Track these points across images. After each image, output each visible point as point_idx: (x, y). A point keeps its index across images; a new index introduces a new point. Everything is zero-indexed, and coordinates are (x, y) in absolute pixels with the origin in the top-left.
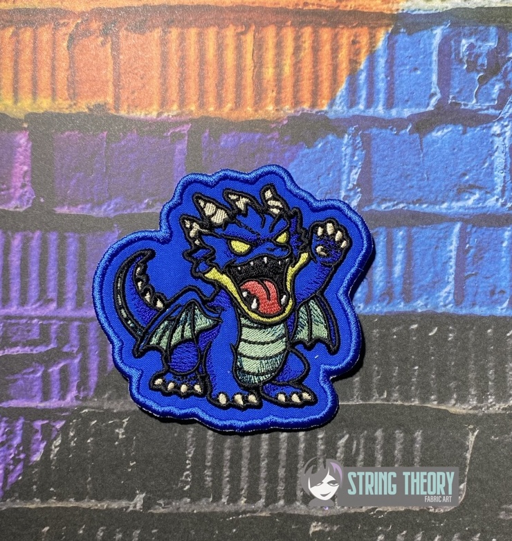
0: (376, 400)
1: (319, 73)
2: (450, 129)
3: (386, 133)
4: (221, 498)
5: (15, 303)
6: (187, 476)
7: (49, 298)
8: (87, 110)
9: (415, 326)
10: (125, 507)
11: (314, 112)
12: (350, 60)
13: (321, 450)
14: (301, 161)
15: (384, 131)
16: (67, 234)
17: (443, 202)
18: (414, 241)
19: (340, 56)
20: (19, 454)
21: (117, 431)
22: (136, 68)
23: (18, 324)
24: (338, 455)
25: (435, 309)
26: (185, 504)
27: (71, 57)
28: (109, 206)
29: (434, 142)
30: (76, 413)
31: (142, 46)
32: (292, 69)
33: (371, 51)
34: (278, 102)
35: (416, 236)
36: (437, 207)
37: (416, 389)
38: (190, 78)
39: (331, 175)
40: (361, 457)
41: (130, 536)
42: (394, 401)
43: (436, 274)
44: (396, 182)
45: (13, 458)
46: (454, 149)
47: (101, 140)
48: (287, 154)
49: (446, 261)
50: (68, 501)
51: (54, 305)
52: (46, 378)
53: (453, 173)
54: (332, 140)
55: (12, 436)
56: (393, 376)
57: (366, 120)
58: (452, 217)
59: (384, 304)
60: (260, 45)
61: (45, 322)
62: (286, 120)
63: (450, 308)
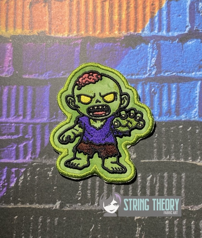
0: (164, 159)
1: (138, 18)
2: (195, 41)
3: (167, 42)
4: (95, 203)
5: (4, 116)
6: (79, 193)
7: (19, 114)
8: (37, 34)
9: (181, 127)
10: (51, 207)
11: (135, 34)
12: (151, 12)
13: (140, 182)
14: (130, 55)
15: (166, 42)
16: (27, 87)
17: (193, 72)
18: (180, 89)
19: (146, 10)
20: (5, 183)
21: (48, 173)
22: (58, 16)
23: (6, 126)
24: (147, 184)
25: (190, 119)
26: (79, 206)
27: (31, 12)
28: (46, 75)
29: (188, 46)
30: (30, 165)
31: (61, 7)
32: (126, 16)
33: (160, 8)
34: (120, 30)
35: (181, 87)
36: (190, 74)
37: (182, 154)
38: (82, 20)
39: (143, 61)
40: (158, 185)
41: (54, 220)
42: (172, 160)
43: (190, 104)
44: (172, 63)
45: (2, 185)
46: (197, 49)
47: (43, 46)
48: (124, 52)
49: (194, 98)
50: (26, 204)
51: (21, 118)
52: (17, 149)
53: (197, 60)
54: (143, 46)
55: (2, 175)
56: (172, 149)
57: (158, 37)
58: (197, 79)
59: (167, 117)
60: (112, 6)
61: (17, 125)
62: (123, 37)
63: (197, 119)
